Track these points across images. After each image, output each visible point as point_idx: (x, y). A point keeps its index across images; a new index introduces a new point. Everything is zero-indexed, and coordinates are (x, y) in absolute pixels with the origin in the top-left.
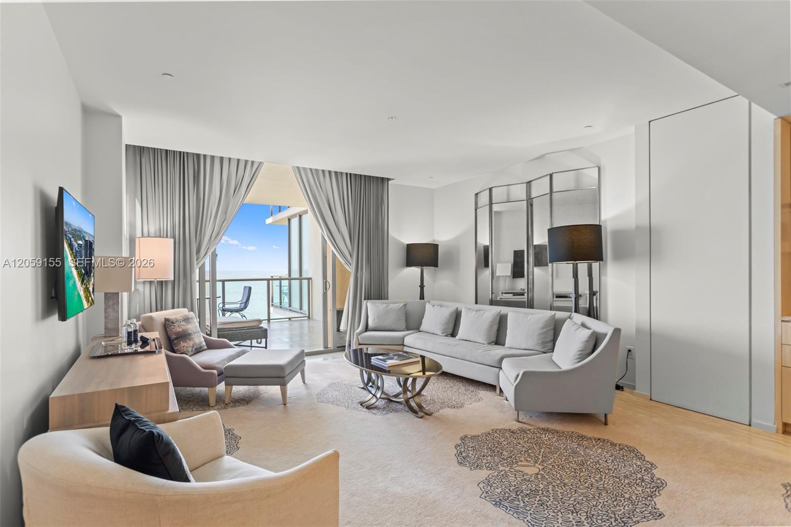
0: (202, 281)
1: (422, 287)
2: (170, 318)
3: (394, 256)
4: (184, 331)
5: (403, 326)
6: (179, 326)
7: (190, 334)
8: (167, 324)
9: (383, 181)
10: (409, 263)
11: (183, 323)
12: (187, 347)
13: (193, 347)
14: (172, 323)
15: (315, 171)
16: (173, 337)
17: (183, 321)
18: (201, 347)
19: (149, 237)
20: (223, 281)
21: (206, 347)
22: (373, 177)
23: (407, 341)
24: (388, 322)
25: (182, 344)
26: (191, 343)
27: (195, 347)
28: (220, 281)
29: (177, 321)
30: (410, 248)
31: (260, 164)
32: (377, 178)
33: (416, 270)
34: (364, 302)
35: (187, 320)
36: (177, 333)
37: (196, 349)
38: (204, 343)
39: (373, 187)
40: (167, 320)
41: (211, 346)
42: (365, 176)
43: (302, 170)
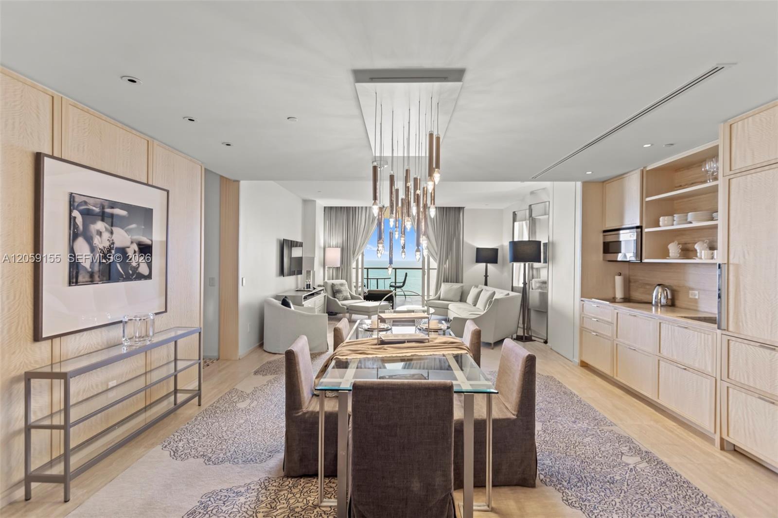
0: (357, 268)
1: (486, 276)
3: (468, 256)
5: (459, 298)
7: (342, 291)
8: (333, 285)
9: (459, 209)
10: (478, 261)
16: (335, 291)
19: (333, 247)
20: (368, 269)
21: (350, 298)
23: (450, 307)
24: (450, 296)
26: (342, 295)
28: (365, 268)
29: (337, 285)
30: (478, 250)
32: (455, 208)
33: (482, 265)
34: (443, 285)
35: (342, 285)
36: (336, 290)
38: (350, 296)
39: (452, 213)
40: (333, 284)
41: (353, 298)
42: (446, 208)
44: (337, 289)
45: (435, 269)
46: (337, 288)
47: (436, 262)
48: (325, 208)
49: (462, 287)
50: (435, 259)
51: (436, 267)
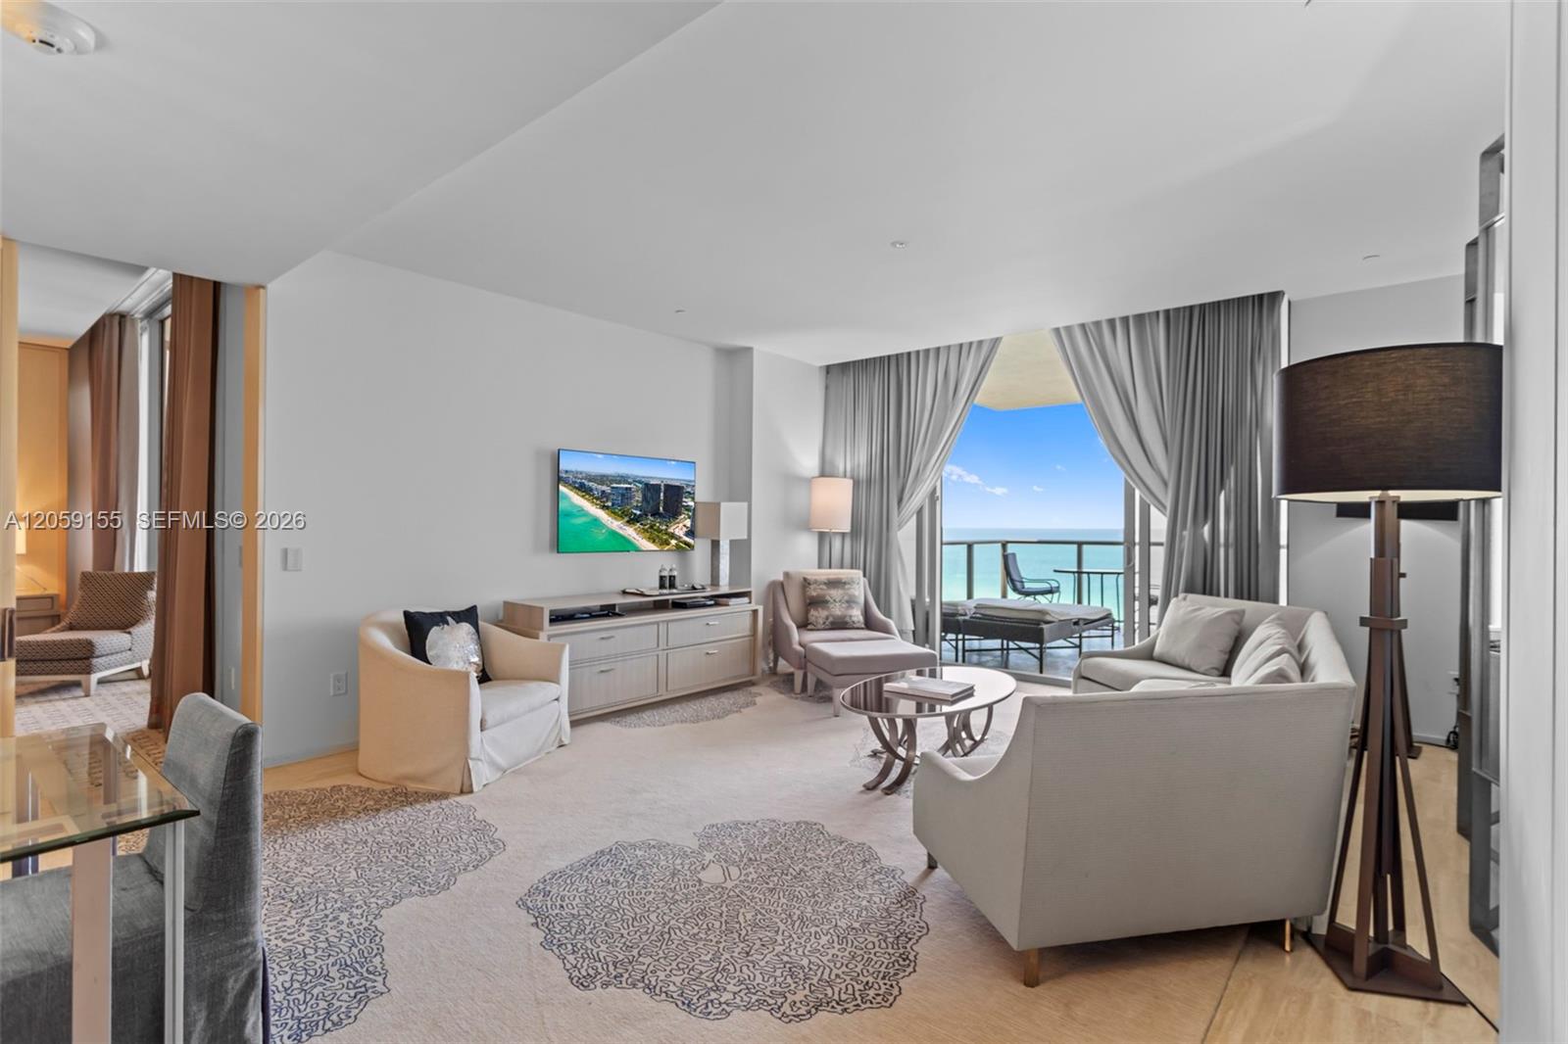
2: (809, 577)
4: (818, 596)
6: (815, 589)
7: (827, 602)
8: (806, 583)
11: (824, 587)
12: (817, 617)
13: (827, 618)
14: (809, 584)
15: (1092, 328)
16: (808, 601)
17: (825, 583)
18: (847, 623)
22: (1227, 302)
25: (813, 612)
26: (823, 613)
27: (831, 619)
29: (816, 582)
31: (996, 341)
35: (834, 583)
37: (832, 623)
40: (805, 579)
43: (1063, 334)
44: (814, 594)
45: (1161, 544)
46: (813, 592)
47: (1164, 514)
48: (828, 369)
49: (1242, 613)
50: (1162, 507)
51: (1163, 539)
